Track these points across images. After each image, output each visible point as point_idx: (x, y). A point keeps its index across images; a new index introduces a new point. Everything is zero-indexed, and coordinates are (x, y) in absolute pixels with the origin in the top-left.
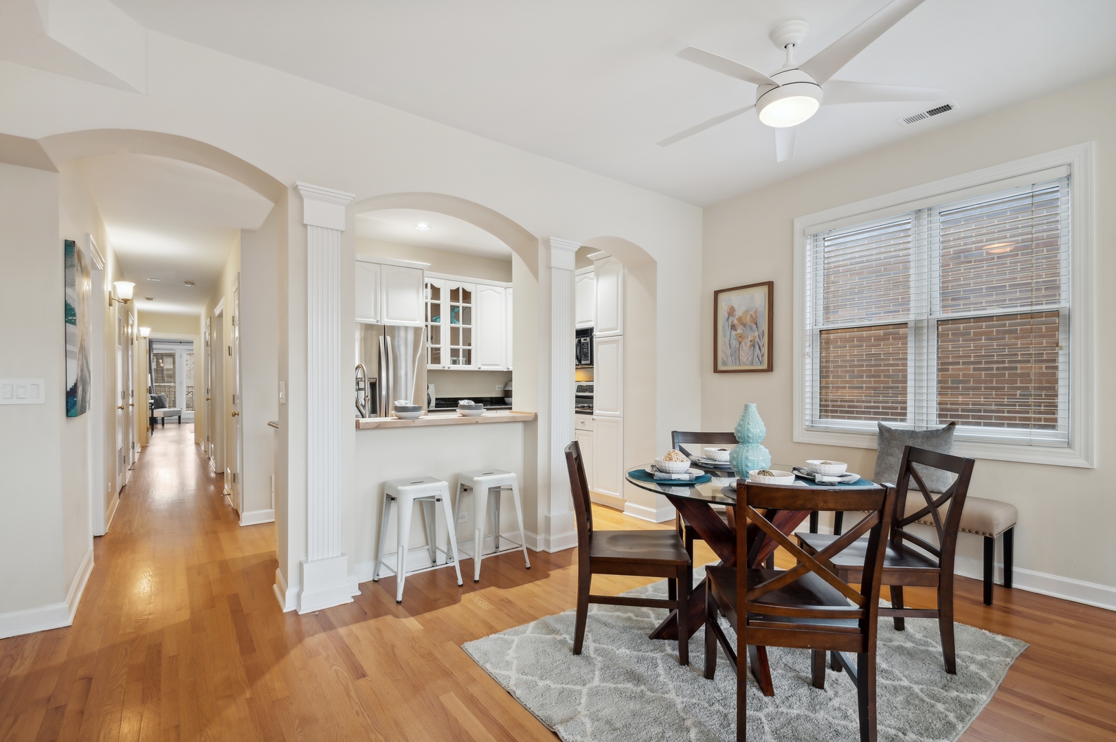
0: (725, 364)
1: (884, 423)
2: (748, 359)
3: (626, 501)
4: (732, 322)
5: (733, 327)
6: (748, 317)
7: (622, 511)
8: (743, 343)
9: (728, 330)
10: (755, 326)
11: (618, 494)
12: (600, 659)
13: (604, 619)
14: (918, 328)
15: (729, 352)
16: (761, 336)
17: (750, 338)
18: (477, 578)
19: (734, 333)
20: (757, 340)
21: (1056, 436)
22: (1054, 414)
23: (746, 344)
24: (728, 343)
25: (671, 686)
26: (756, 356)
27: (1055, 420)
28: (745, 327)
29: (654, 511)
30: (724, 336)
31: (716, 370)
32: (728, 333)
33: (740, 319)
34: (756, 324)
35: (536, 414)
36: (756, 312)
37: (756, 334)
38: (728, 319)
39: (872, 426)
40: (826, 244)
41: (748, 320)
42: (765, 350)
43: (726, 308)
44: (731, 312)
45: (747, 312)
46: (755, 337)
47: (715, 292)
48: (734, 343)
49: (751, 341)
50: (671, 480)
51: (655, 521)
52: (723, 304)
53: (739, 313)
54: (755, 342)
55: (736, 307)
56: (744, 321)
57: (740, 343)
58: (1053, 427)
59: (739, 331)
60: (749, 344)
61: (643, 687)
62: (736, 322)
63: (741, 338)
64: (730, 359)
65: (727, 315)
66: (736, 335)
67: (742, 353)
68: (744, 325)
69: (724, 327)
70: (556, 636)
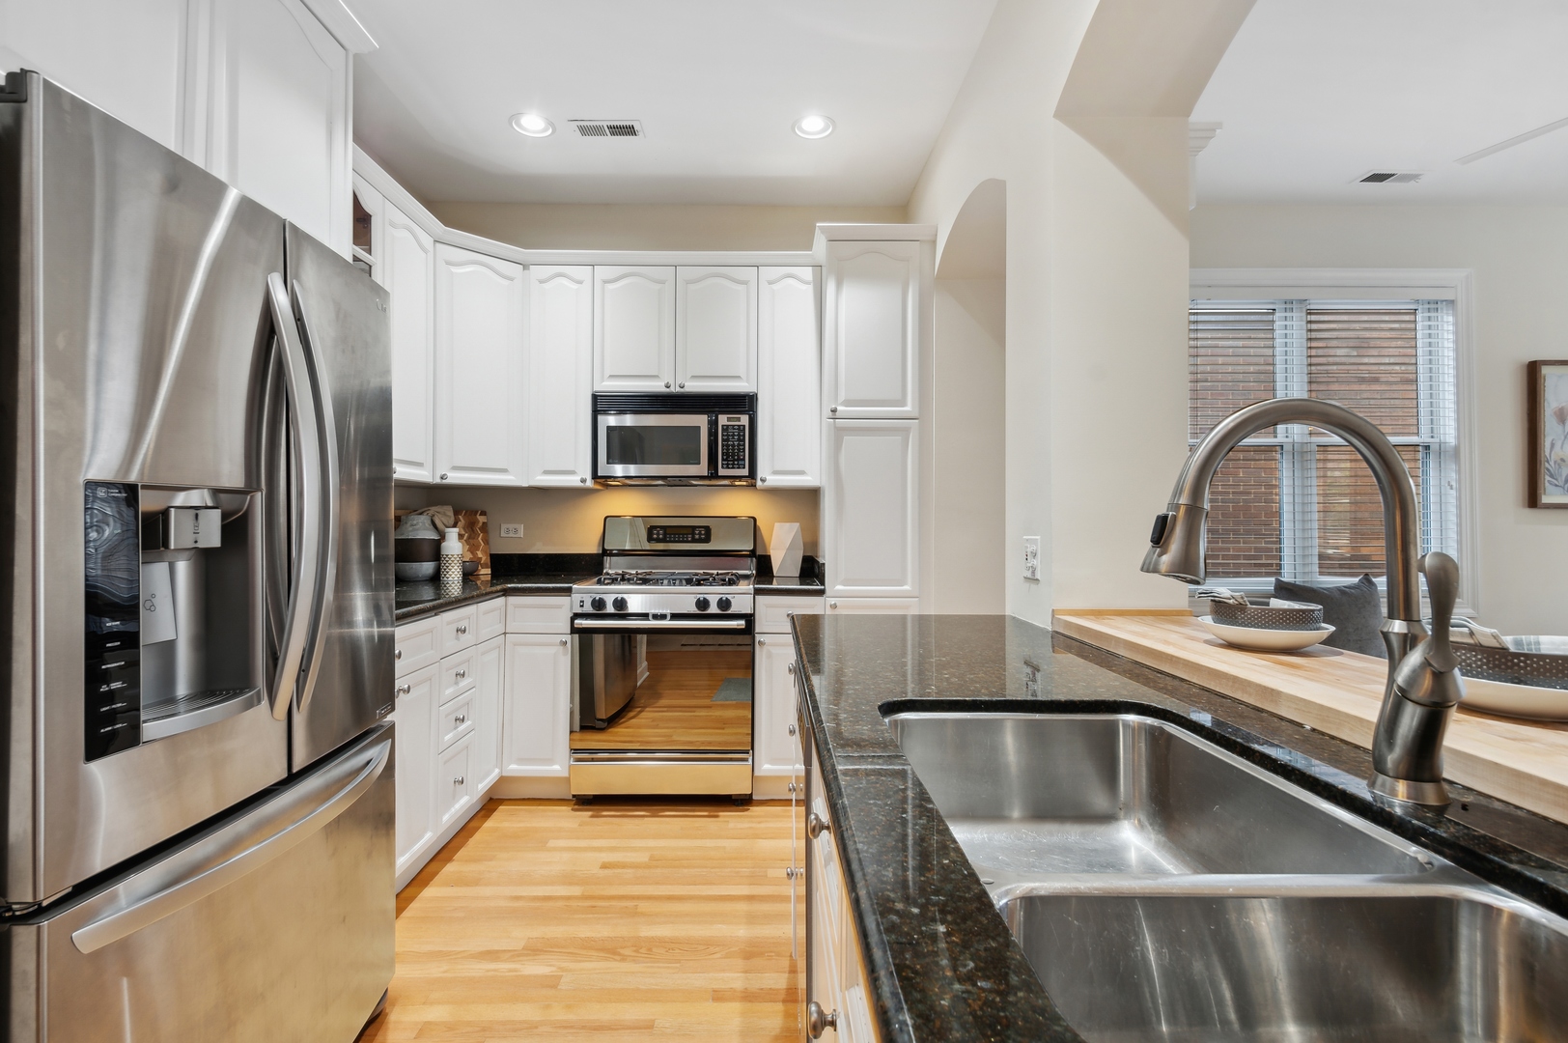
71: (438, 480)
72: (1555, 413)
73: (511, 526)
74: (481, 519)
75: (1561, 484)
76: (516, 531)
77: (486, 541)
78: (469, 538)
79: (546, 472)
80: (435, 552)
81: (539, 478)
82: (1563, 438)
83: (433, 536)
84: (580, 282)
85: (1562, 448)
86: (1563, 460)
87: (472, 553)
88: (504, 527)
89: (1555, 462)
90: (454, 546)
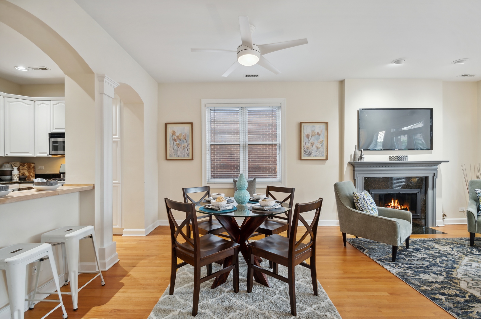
0: (171, 156)
1: (235, 179)
2: (182, 155)
3: (124, 229)
4: (174, 138)
5: (175, 140)
6: (182, 137)
7: (121, 235)
8: (180, 147)
9: (172, 142)
10: (185, 140)
11: (118, 226)
12: (207, 310)
13: (184, 291)
14: (243, 146)
15: (173, 151)
16: (188, 145)
17: (183, 146)
18: (76, 306)
19: (175, 143)
20: (186, 146)
21: (277, 180)
22: (276, 174)
23: (181, 148)
24: (172, 147)
25: (245, 304)
26: (186, 153)
27: (277, 176)
28: (181, 140)
29: (144, 230)
30: (170, 144)
31: (166, 159)
32: (172, 143)
33: (178, 137)
34: (186, 140)
35: (94, 185)
36: (185, 135)
37: (186, 144)
38: (172, 136)
39: (231, 180)
40: (211, 112)
41: (182, 138)
42: (190, 151)
43: (171, 131)
44: (174, 133)
45: (181, 134)
46: (185, 145)
47: (166, 123)
48: (175, 147)
49: (183, 147)
50: (226, 210)
51: (145, 235)
52: (170, 129)
53: (178, 134)
54: (185, 147)
55: (176, 131)
56: (180, 138)
57: (178, 147)
58: (276, 178)
59: (178, 142)
60: (182, 148)
61: (238, 311)
62: (176, 138)
63: (178, 145)
64: (173, 154)
65: (171, 135)
66: (176, 143)
67: (179, 152)
68: (180, 140)
69: (170, 140)
70: (174, 313)
71: (6, 156)
72: (306, 136)
73: (41, 167)
74: (33, 165)
75: (308, 154)
76: (42, 168)
77: (34, 171)
78: (28, 170)
79: (40, 153)
80: (11, 173)
81: (38, 154)
82: (308, 142)
83: (10, 169)
84: (48, 105)
85: (308, 144)
86: (308, 148)
87: (29, 173)
88: (39, 167)
89: (306, 148)
90: (15, 171)
